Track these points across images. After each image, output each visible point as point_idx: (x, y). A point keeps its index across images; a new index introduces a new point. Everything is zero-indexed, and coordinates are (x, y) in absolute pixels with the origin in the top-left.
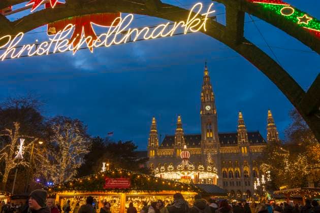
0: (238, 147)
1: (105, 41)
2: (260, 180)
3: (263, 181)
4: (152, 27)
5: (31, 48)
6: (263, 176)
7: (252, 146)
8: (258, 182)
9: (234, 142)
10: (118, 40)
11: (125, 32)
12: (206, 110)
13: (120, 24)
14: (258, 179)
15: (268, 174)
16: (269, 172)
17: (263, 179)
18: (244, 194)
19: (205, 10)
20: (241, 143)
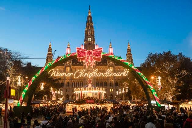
0: (107, 67)
1: (106, 75)
2: (122, 90)
3: (123, 92)
4: (116, 73)
5: (87, 74)
6: (123, 89)
7: (116, 67)
8: (120, 91)
9: (105, 63)
10: (109, 75)
11: (110, 74)
12: (88, 41)
13: (109, 71)
14: (120, 90)
15: (126, 88)
16: (127, 87)
17: (123, 90)
18: (109, 97)
19: (127, 71)
20: (110, 64)
